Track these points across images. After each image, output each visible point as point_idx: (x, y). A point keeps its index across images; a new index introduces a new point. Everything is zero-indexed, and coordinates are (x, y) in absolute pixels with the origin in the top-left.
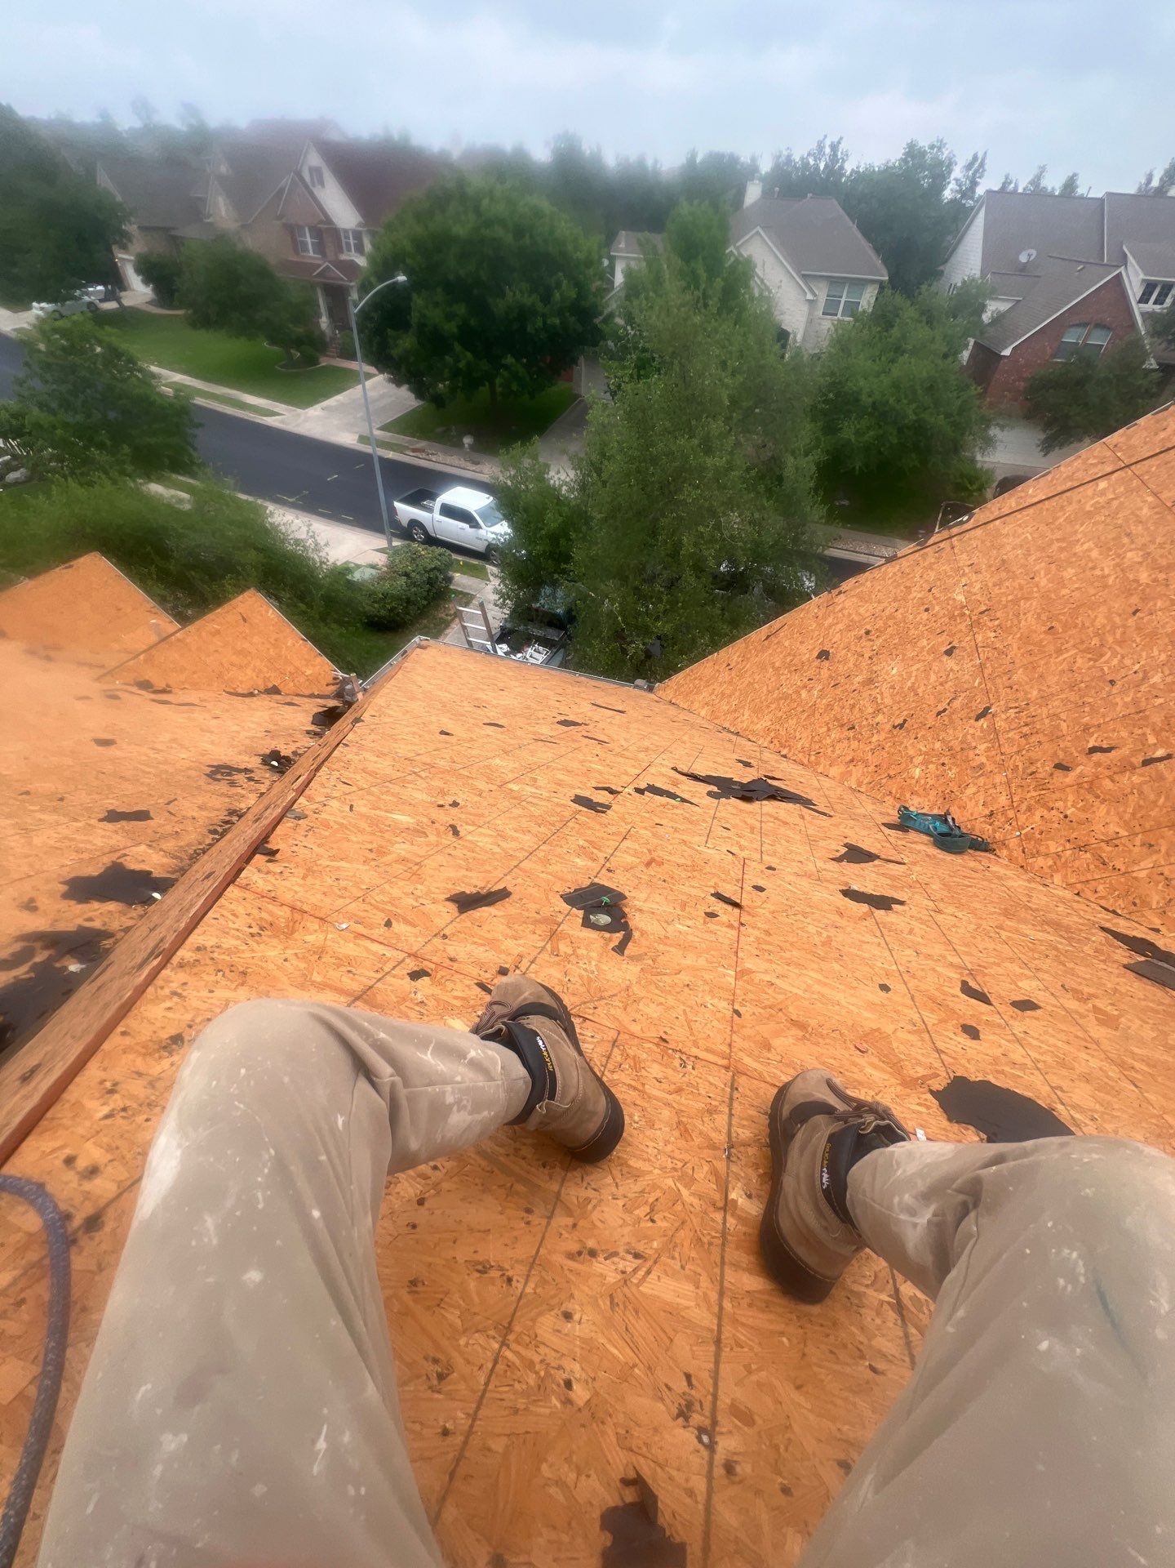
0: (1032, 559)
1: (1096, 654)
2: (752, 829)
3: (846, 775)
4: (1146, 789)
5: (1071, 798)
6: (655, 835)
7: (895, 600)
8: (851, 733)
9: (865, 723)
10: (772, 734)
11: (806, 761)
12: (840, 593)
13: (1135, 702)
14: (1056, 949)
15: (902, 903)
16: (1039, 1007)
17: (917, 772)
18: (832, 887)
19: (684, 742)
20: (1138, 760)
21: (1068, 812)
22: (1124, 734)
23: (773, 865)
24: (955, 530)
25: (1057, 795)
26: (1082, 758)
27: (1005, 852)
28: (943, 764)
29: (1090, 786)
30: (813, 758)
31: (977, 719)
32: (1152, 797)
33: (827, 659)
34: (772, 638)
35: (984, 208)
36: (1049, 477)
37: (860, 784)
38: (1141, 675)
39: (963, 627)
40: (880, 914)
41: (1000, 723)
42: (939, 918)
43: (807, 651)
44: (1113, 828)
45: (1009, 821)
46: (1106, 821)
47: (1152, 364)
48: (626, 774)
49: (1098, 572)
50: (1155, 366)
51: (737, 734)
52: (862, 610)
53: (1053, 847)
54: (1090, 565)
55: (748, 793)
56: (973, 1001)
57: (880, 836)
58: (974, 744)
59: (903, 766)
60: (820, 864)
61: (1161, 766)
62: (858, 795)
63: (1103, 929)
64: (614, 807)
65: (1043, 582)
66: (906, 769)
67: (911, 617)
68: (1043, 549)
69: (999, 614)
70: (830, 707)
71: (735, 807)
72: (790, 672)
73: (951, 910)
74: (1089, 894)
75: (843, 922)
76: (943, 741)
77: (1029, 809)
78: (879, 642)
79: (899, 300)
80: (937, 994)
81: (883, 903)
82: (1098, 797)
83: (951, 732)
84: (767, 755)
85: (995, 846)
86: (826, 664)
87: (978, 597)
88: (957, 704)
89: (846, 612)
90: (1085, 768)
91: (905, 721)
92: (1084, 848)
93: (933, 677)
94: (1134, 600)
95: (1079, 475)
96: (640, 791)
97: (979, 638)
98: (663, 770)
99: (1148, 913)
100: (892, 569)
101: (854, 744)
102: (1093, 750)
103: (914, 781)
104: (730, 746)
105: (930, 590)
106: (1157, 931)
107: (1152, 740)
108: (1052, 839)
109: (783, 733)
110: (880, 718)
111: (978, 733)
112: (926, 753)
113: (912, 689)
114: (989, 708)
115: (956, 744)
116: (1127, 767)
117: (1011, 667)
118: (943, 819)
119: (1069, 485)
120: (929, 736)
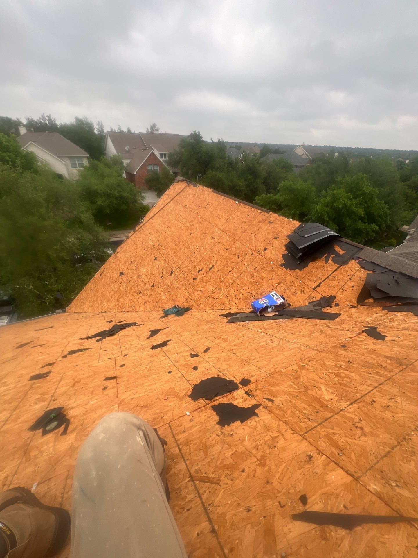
0: (163, 227)
1: (188, 247)
2: (116, 345)
3: (145, 308)
4: (213, 276)
5: (200, 286)
6: (75, 371)
7: (135, 249)
8: (141, 294)
9: (143, 289)
10: (117, 306)
11: (131, 310)
12: (118, 253)
13: (201, 256)
14: (211, 328)
15: (170, 340)
16: (210, 348)
17: (164, 297)
18: (148, 349)
19: (83, 326)
20: (208, 270)
21: (201, 290)
22: (203, 264)
23: (126, 354)
24: (141, 225)
25: (197, 287)
26: (198, 275)
27: (194, 308)
28: (169, 291)
29: (202, 281)
30: (133, 307)
31: (171, 275)
32: (215, 277)
33: (123, 274)
34: (102, 275)
35: (108, 136)
36: (157, 205)
37: (150, 309)
38: (199, 249)
39: (156, 251)
40: (164, 348)
41: (177, 274)
42: (182, 338)
43: (116, 274)
44: (211, 289)
45: (191, 299)
46: (210, 288)
47: (171, 172)
48: (57, 352)
49: (179, 227)
50: (172, 173)
51: (105, 312)
52: (127, 256)
53: (203, 300)
54: (177, 225)
55: (112, 332)
56: (195, 358)
57: (160, 322)
58: (173, 282)
59: (159, 297)
60: (143, 343)
61: (213, 269)
62: (151, 312)
63: (220, 315)
64: (53, 370)
65: (169, 233)
66: (161, 298)
67: (141, 253)
68: (164, 224)
69: (163, 244)
70: (131, 289)
71: (108, 340)
72: (113, 283)
73: (184, 334)
74: (215, 308)
75: (154, 358)
76: (166, 285)
77: (193, 293)
78: (136, 263)
79: (96, 162)
80: (185, 363)
81: (164, 344)
82: (205, 283)
83: (166, 281)
84: (118, 314)
85: (191, 307)
86: (124, 276)
87: (156, 241)
88: (164, 273)
89: (122, 258)
90: (199, 277)
91: (154, 284)
92: (208, 297)
93: (155, 268)
94: (189, 231)
95: (164, 203)
96: (65, 357)
97: (161, 252)
98: (75, 342)
99: (227, 306)
100: (129, 241)
101: (143, 297)
102: (199, 271)
103: (164, 300)
104: (103, 318)
105: (143, 244)
106: (231, 309)
107: (208, 264)
108: (202, 298)
109: (120, 304)
110: (147, 286)
111: (173, 279)
112: (163, 290)
113: (151, 274)
114: (172, 271)
115: (169, 284)
116: (207, 272)
117: (172, 257)
118: (175, 307)
119: (163, 206)
120: (162, 285)
